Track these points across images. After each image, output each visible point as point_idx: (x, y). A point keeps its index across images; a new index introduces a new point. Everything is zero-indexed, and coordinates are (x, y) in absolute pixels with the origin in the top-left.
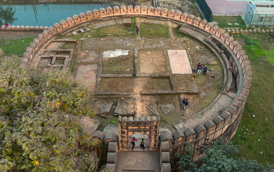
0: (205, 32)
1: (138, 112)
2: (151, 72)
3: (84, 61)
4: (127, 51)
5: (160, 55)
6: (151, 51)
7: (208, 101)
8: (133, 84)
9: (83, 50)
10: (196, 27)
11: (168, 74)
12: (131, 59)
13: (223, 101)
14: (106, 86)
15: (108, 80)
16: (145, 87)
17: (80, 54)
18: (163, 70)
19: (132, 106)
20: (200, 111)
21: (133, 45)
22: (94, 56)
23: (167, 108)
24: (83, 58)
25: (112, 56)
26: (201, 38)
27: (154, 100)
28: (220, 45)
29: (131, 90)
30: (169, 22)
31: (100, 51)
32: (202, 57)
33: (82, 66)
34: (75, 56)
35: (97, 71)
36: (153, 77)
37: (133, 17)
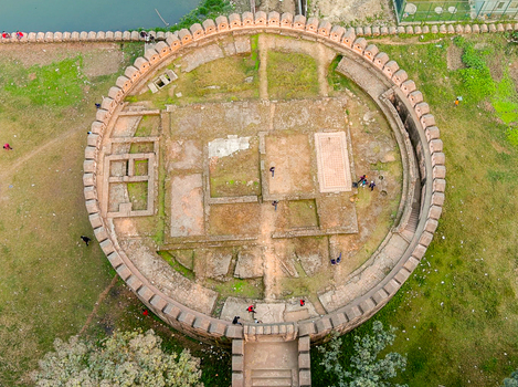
0: (383, 75)
1: (268, 273)
2: (287, 190)
3: (179, 166)
4: (248, 138)
5: (303, 147)
6: (287, 136)
7: (370, 246)
8: (258, 217)
9: (174, 139)
10: (368, 62)
11: (313, 194)
12: (255, 157)
13: (393, 247)
14: (219, 223)
15: (221, 209)
16: (279, 224)
17: (171, 148)
18: (306, 184)
19: (260, 261)
20: (358, 270)
21: (257, 122)
22: (194, 155)
23: (310, 263)
24: (177, 160)
25: (223, 153)
26: (374, 89)
27: (291, 247)
28: (404, 115)
29: (255, 232)
30: (320, 46)
31: (201, 139)
32: (372, 145)
33: (177, 179)
34: (164, 153)
35: (202, 190)
36: (289, 201)
37: (253, 35)
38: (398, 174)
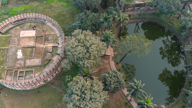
0: (8, 24)
1: (52, 46)
2: (33, 42)
3: (23, 64)
4: (18, 50)
5: (23, 39)
6: (19, 42)
7: (48, 28)
8: (39, 48)
9: (15, 66)
10: (4, 27)
11: (35, 37)
12: (24, 49)
13: (49, 24)
14: (39, 55)
15: (36, 55)
16: (41, 44)
17: (18, 66)
18: (32, 38)
19: (49, 47)
20: (53, 30)
21: (14, 48)
22: (21, 61)
23: (51, 38)
24: (21, 65)
25: (21, 55)
26: (11, 26)
27: (47, 42)
28: (18, 21)
29: (42, 48)
31: (17, 60)
32: (25, 27)
33: (26, 64)
34: (19, 68)
35: (30, 59)
36: (36, 42)
38: (33, 23)
